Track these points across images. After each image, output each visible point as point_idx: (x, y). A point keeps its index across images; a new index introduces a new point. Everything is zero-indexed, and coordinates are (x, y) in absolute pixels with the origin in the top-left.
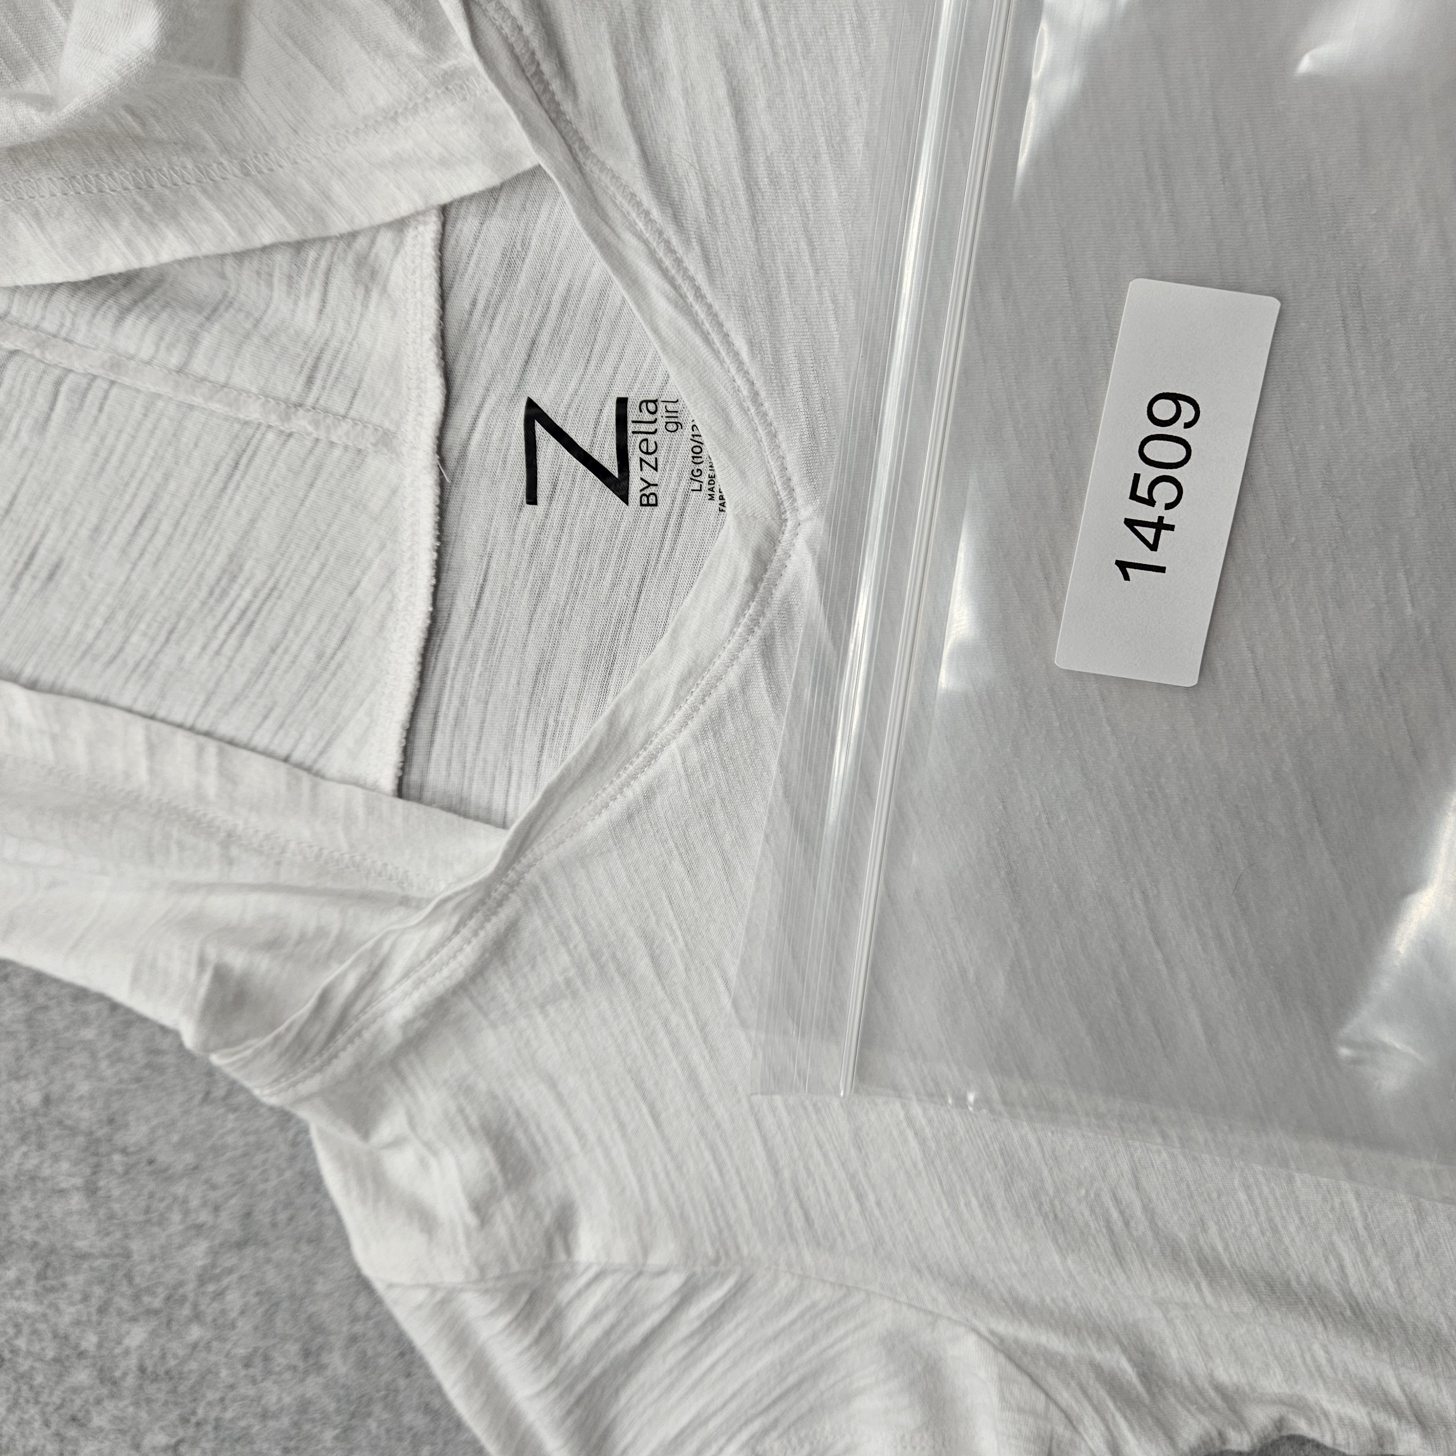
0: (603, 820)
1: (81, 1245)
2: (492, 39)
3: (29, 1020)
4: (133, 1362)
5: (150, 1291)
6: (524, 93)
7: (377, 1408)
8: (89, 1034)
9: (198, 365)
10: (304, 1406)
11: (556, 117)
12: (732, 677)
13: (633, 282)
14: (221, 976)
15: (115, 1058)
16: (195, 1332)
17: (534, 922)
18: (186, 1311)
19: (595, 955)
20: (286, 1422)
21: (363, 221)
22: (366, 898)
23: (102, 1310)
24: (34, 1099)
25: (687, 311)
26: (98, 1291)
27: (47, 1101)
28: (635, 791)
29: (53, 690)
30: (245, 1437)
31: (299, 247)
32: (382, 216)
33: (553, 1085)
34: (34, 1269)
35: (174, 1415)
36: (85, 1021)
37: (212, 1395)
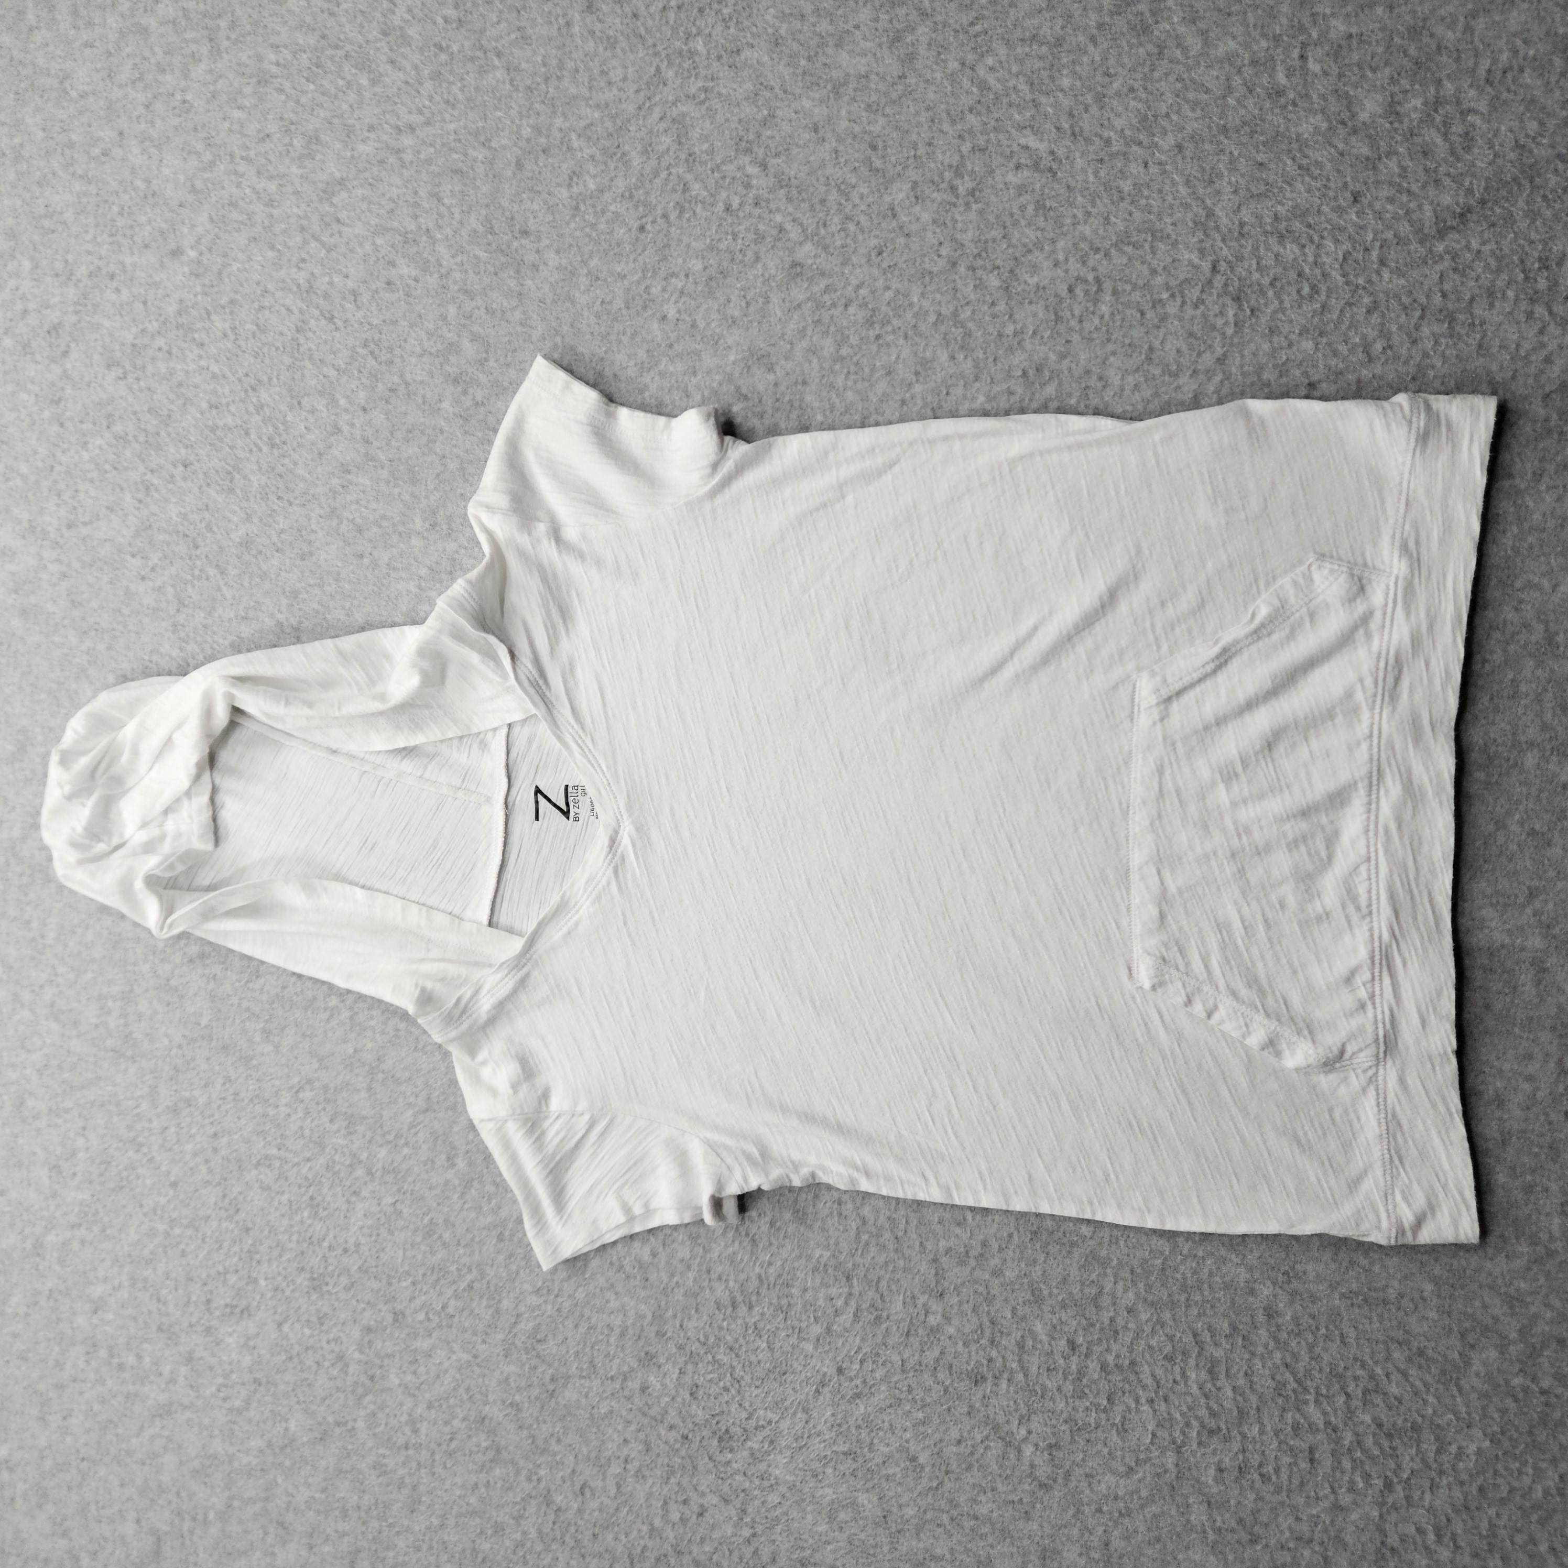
0: (560, 934)
1: (364, 1113)
2: (522, 677)
3: (351, 1018)
4: (380, 1165)
5: (389, 1133)
6: (532, 691)
7: (475, 1183)
8: (373, 1023)
9: (427, 776)
10: (447, 1182)
11: (543, 698)
12: (604, 882)
13: (568, 748)
14: (423, 990)
15: (383, 1033)
16: (406, 1151)
17: (535, 974)
18: (403, 1141)
19: (558, 986)
20: (438, 1191)
21: (482, 729)
22: (477, 964)
23: (370, 1142)
24: (351, 1051)
25: (586, 757)
26: (369, 1134)
27: (355, 1051)
28: (571, 923)
29: (370, 889)
30: (422, 1198)
31: (461, 738)
32: (489, 727)
33: (543, 1039)
34: (345, 1124)
35: (395, 1188)
36: (372, 1018)
37: (410, 1179)
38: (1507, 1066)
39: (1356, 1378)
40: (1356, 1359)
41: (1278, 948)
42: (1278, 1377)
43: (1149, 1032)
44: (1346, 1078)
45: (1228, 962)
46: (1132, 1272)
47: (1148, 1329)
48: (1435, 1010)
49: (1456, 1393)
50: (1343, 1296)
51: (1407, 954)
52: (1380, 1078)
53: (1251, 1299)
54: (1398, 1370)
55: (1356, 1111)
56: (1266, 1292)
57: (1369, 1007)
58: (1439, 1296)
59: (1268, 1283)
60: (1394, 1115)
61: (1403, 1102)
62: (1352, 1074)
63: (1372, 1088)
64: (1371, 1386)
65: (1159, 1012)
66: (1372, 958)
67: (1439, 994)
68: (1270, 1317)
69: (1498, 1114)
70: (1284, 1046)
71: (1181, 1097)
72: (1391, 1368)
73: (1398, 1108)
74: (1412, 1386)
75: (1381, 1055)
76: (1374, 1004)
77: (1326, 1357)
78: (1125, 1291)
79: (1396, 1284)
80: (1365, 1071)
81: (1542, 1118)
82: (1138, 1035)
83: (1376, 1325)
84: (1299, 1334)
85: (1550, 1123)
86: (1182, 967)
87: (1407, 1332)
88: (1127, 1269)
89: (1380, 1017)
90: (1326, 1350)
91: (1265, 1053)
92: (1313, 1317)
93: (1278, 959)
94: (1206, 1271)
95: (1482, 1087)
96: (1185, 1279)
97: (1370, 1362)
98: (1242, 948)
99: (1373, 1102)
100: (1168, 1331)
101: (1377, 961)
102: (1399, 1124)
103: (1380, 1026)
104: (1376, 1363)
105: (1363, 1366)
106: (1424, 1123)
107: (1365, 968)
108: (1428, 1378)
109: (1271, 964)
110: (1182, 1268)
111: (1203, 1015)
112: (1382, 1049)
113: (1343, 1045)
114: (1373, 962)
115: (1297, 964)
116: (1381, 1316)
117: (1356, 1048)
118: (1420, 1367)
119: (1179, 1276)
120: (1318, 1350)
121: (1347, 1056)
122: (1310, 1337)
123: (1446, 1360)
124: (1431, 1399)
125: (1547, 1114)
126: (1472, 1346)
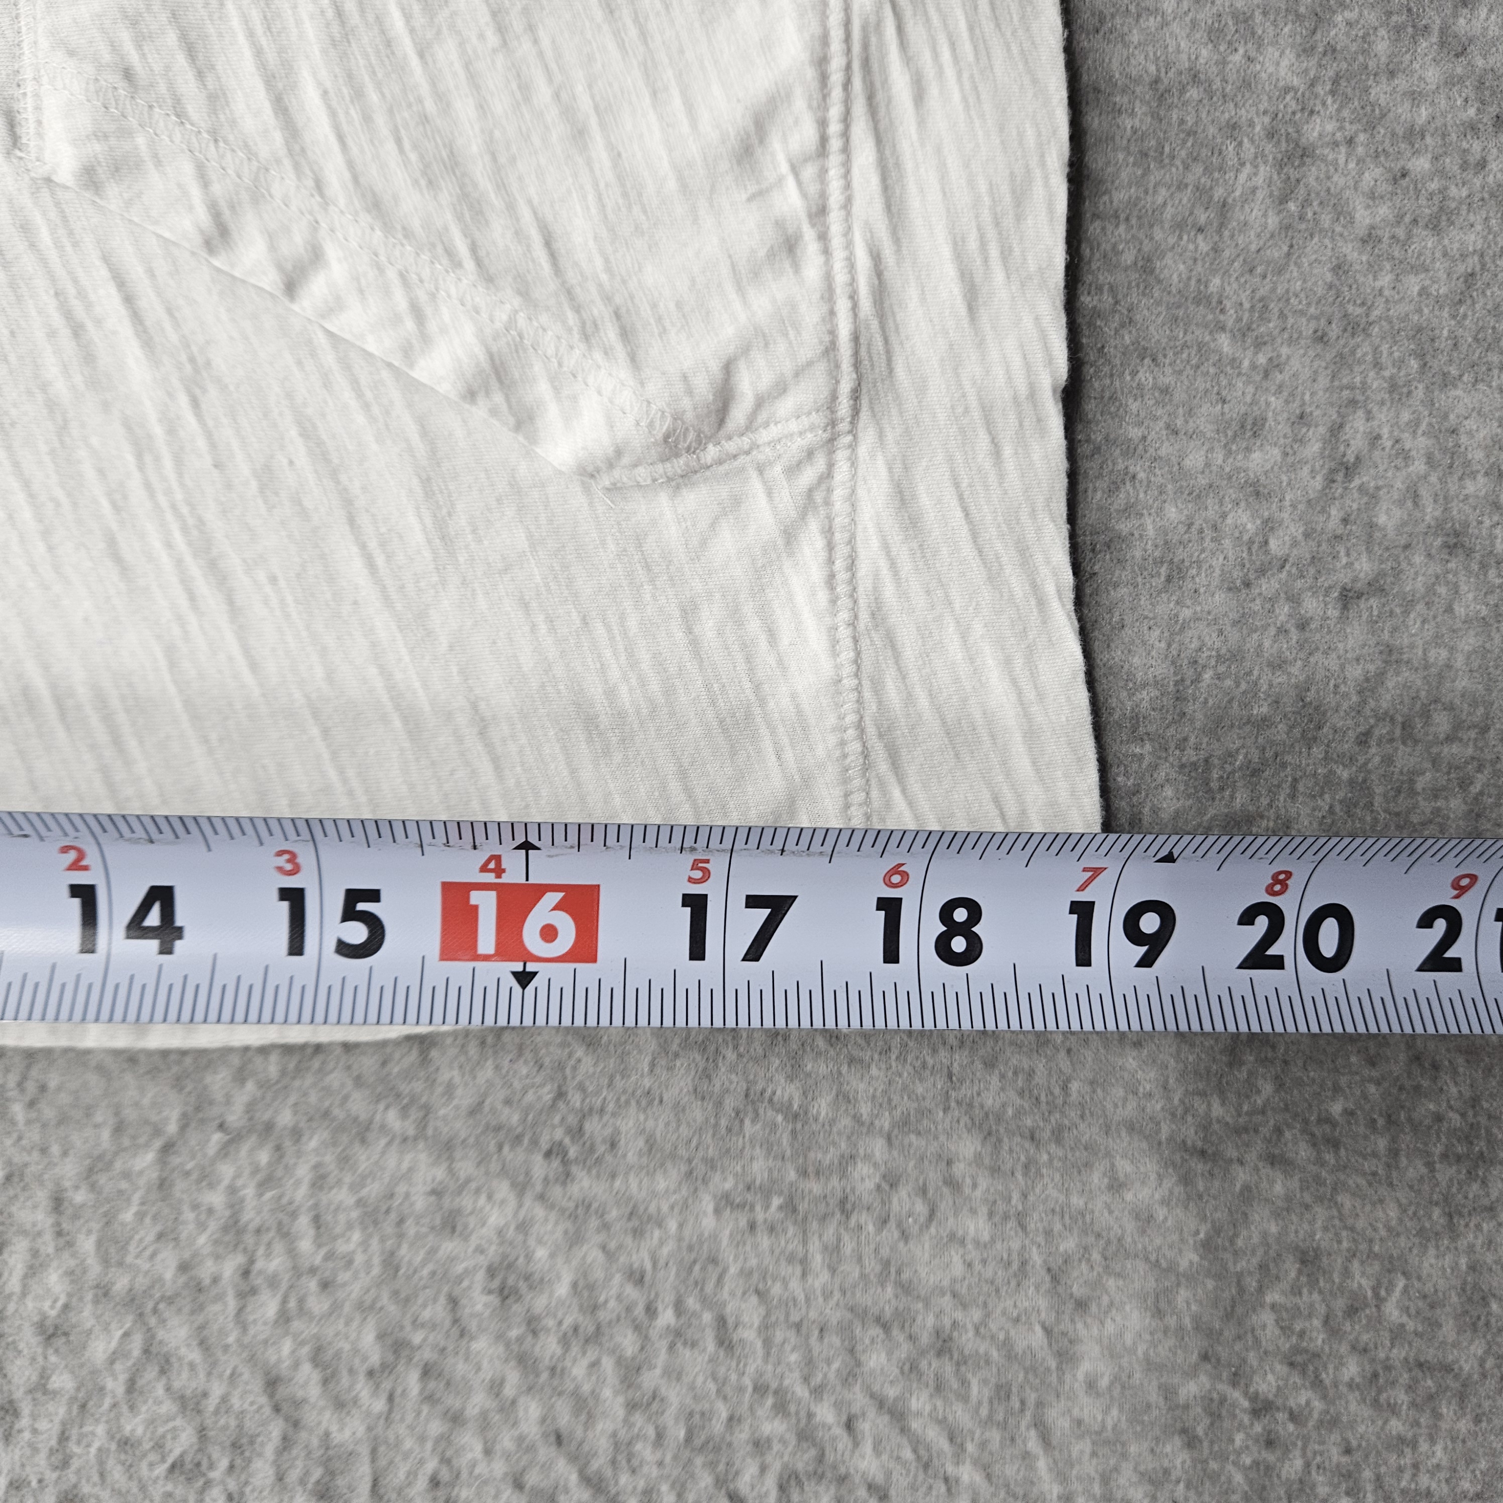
38: (1195, 459)
39: (759, 1445)
40: (760, 1389)
41: (525, 47)
42: (532, 1478)
43: (89, 358)
44: (737, 501)
45: (358, 94)
46: (58, 1203)
47: (116, 1386)
48: (1006, 254)
49: (1033, 1444)
50: (725, 1202)
51: (926, 57)
52: (839, 494)
53: (449, 1247)
54: (881, 1403)
55: (764, 613)
56: (495, 1218)
57: (811, 247)
58: (995, 1170)
59: (503, 1189)
60: (877, 613)
61: (906, 566)
62: (756, 485)
63: (814, 526)
64: (803, 1461)
65: (120, 282)
66: (822, 62)
67: (1020, 196)
68: (506, 1294)
69: (1165, 607)
70: (543, 388)
71: (203, 587)
72: (858, 1399)
73: (889, 591)
74: (916, 1443)
75: (844, 407)
76: (823, 237)
77: (674, 1396)
78: (34, 1269)
79: (878, 1147)
80: (793, 470)
81: (1283, 611)
82: (52, 370)
83: (820, 1279)
84: (596, 1336)
85: (1302, 626)
86: (195, 108)
87: (905, 1288)
88: (42, 1196)
89: (841, 278)
90: (674, 1374)
91: (479, 412)
92: (638, 1278)
93: (525, 89)
94: (303, 1171)
95: (1124, 527)
96: (235, 1206)
97: (801, 1391)
98: (406, 46)
99: (817, 574)
100: (182, 1380)
101: (836, 78)
102: (891, 642)
103: (843, 306)
104: (818, 1392)
105: (781, 1408)
106: (964, 636)
107: (800, 104)
108: (960, 1415)
109: (500, 105)
110: (226, 1170)
111: (270, 280)
112: (846, 387)
113: (728, 368)
114: (824, 78)
115: (585, 103)
116: (833, 1251)
117: (766, 380)
118: (939, 1387)
119: (216, 1199)
120: (650, 1379)
121: (738, 414)
122: (628, 1343)
123: (1010, 1356)
124: (967, 1474)
125: (1294, 599)
126: (1081, 1305)
